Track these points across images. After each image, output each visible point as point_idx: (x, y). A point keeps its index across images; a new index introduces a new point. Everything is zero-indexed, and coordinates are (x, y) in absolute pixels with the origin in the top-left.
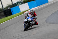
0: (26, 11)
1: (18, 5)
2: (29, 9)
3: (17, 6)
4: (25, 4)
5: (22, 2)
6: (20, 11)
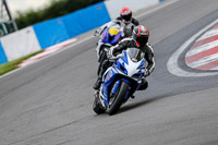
0: (26, 58)
2: (39, 48)
4: (24, 31)
5: (12, 24)
6: (6, 58)
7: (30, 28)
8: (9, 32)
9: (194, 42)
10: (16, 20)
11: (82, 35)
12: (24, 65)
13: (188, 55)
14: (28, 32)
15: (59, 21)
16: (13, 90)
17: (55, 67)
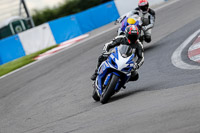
0: (42, 52)
1: (16, 33)
2: (54, 43)
3: (11, 34)
4: (40, 27)
5: (29, 21)
6: (24, 52)
7: (46, 25)
8: (27, 28)
9: (197, 37)
10: (34, 18)
11: (93, 31)
12: (40, 58)
13: (190, 49)
14: (44, 28)
15: (73, 18)
16: (30, 81)
17: (69, 60)
